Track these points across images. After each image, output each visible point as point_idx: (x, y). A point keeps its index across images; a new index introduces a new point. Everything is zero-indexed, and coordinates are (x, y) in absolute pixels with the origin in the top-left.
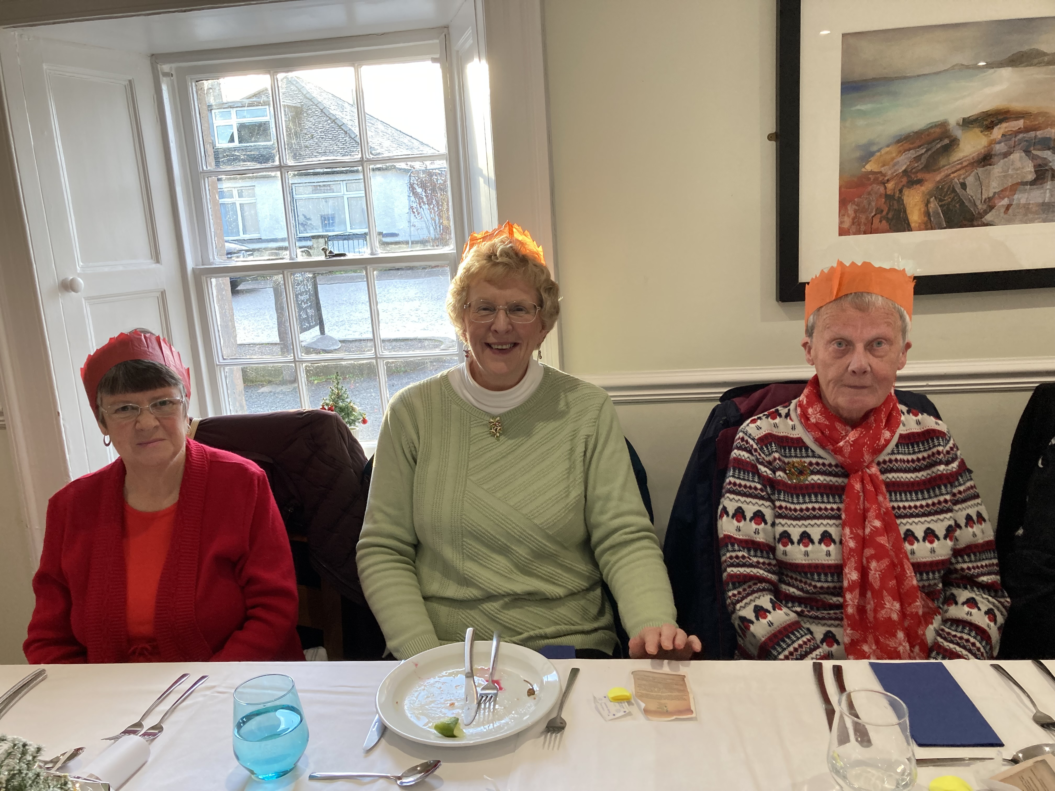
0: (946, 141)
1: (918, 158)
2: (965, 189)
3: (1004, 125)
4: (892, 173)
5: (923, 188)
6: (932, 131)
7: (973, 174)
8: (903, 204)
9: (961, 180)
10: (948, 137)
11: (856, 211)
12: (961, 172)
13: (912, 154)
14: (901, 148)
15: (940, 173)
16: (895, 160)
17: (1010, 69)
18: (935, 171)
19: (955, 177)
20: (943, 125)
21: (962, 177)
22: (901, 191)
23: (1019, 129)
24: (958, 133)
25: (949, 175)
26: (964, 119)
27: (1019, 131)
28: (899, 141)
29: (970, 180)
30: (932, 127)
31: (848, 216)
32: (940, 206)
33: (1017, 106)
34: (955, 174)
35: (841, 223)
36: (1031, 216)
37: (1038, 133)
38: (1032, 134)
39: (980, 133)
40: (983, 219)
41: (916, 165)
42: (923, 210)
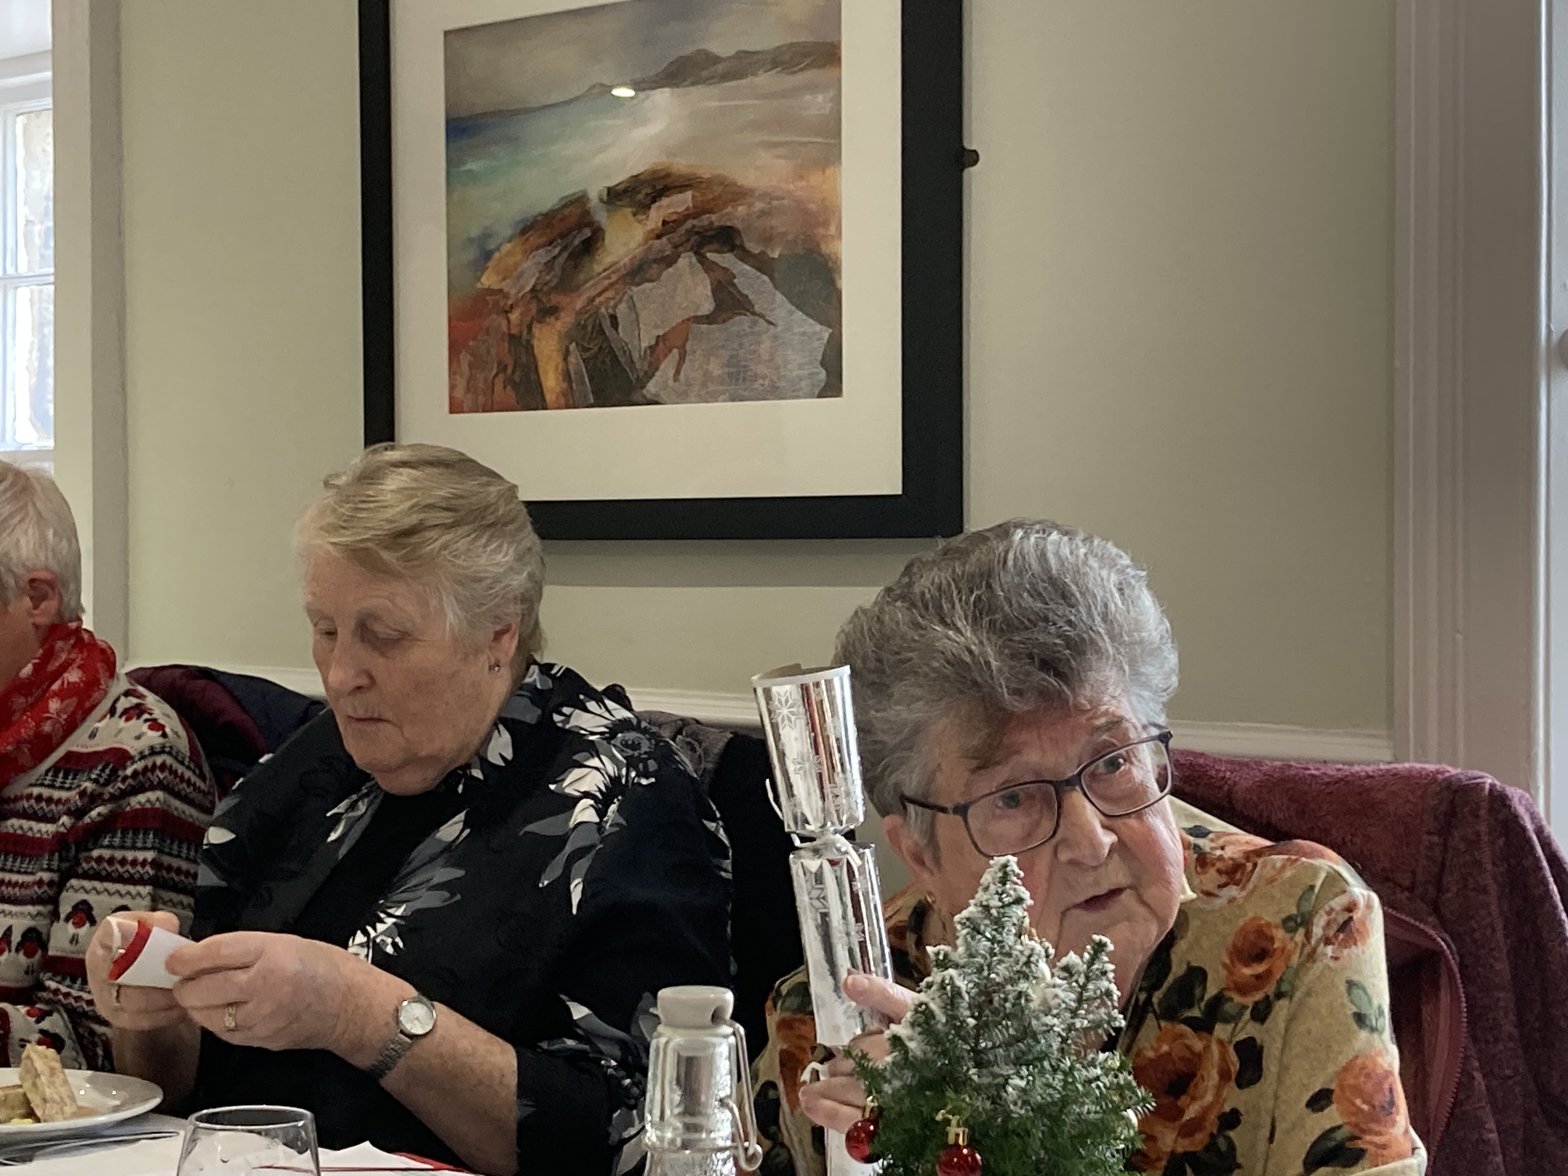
0: (587, 233)
1: (549, 265)
2: (616, 329)
3: (665, 201)
4: (516, 295)
5: (559, 324)
6: (566, 212)
7: (626, 297)
8: (533, 355)
9: (610, 311)
10: (590, 224)
11: (471, 366)
12: (609, 294)
13: (542, 256)
14: (527, 246)
15: (579, 296)
16: (520, 269)
17: (667, 91)
18: (572, 291)
19: (601, 303)
20: (580, 200)
21: (612, 303)
22: (530, 328)
23: (687, 209)
24: (601, 217)
25: (593, 300)
26: (609, 190)
27: (686, 216)
28: (523, 232)
29: (622, 310)
30: (566, 206)
31: (462, 375)
32: (584, 360)
33: (682, 165)
34: (601, 299)
35: (452, 387)
36: (712, 388)
37: (713, 217)
38: (705, 220)
39: (631, 217)
40: (644, 391)
41: (548, 278)
42: (560, 367)
